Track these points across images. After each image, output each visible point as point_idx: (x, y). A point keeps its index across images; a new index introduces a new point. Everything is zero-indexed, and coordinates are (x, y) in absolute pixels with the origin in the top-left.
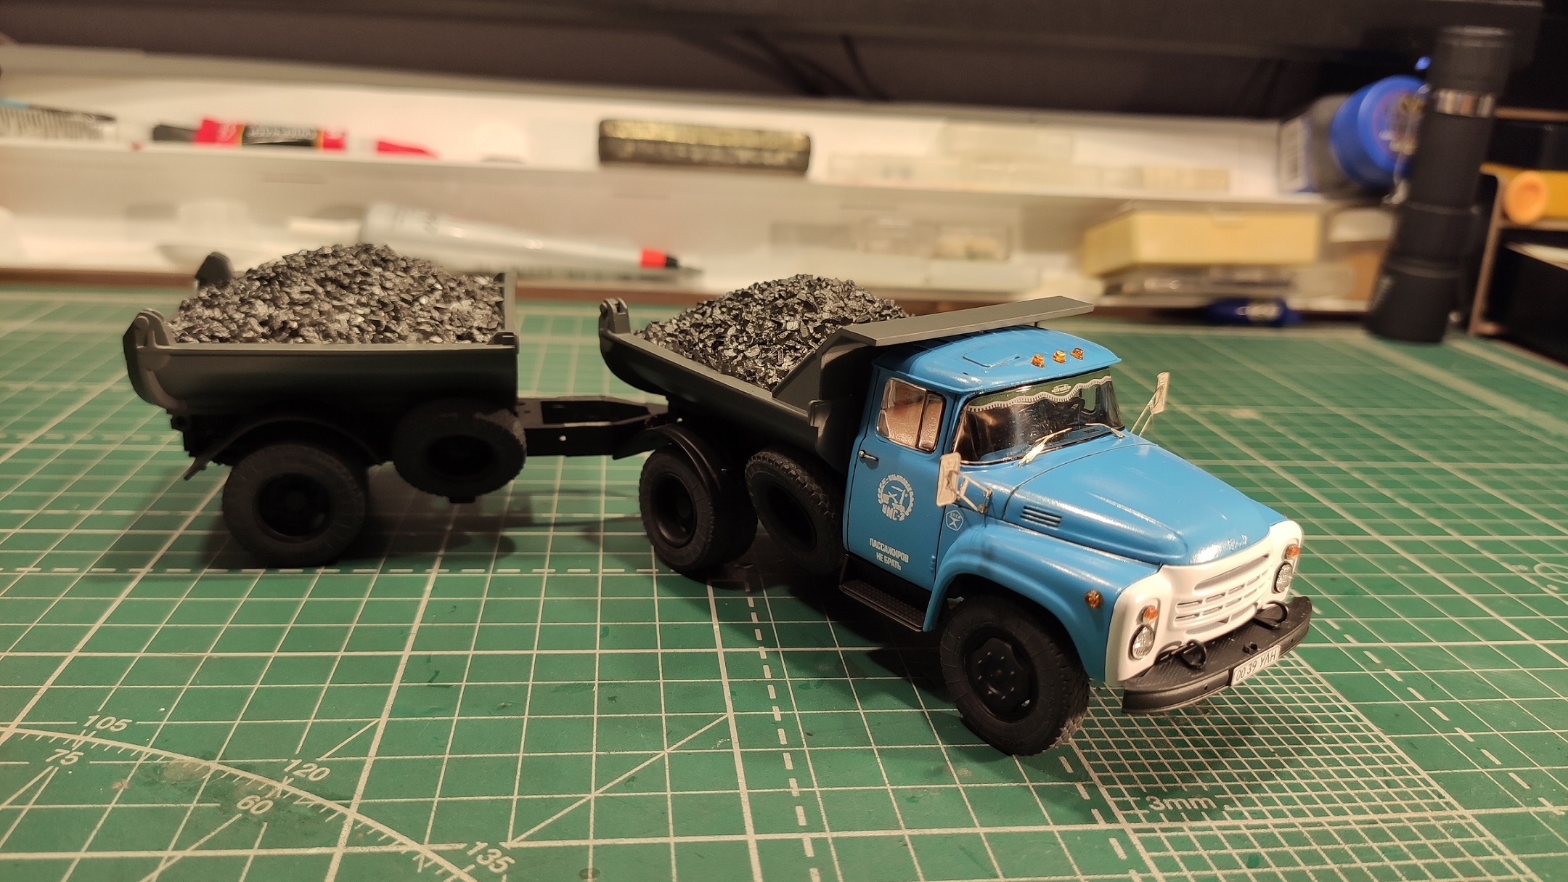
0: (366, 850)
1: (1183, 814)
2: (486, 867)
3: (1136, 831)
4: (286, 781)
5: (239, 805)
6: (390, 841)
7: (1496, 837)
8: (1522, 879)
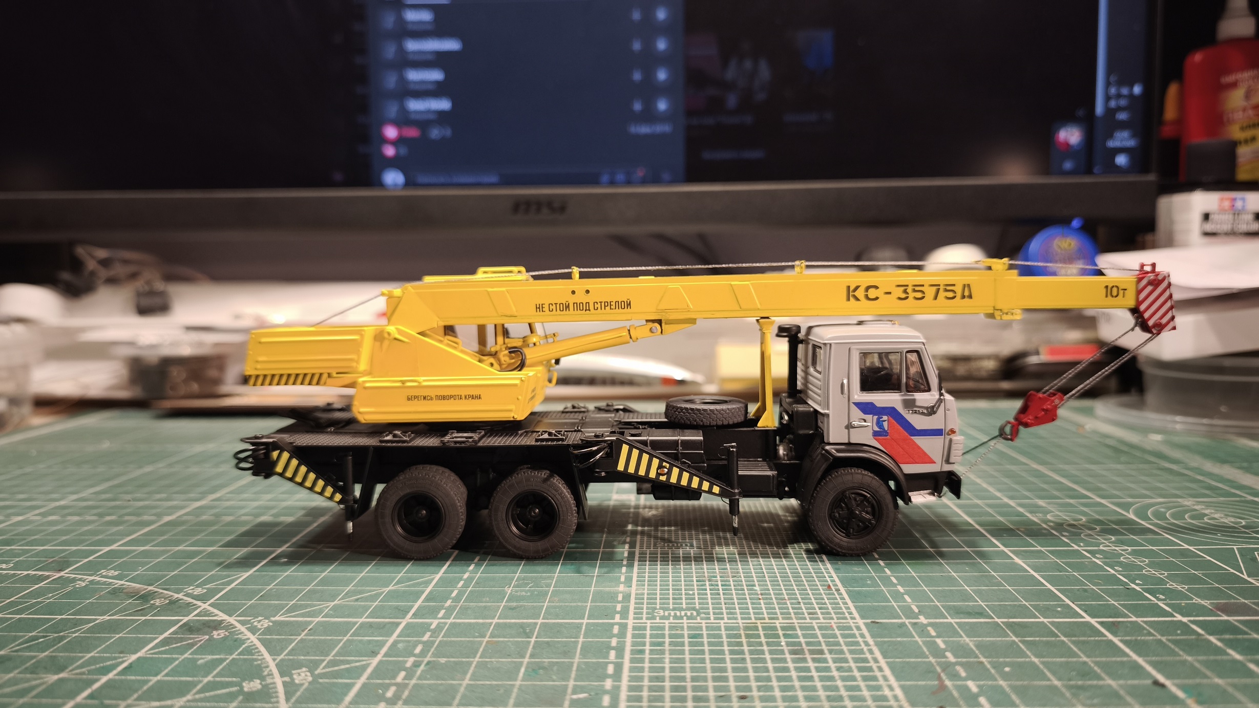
0: (201, 618)
1: (671, 618)
2: (257, 626)
3: (634, 623)
4: (182, 594)
5: (152, 602)
6: (216, 615)
7: (869, 631)
8: (865, 649)
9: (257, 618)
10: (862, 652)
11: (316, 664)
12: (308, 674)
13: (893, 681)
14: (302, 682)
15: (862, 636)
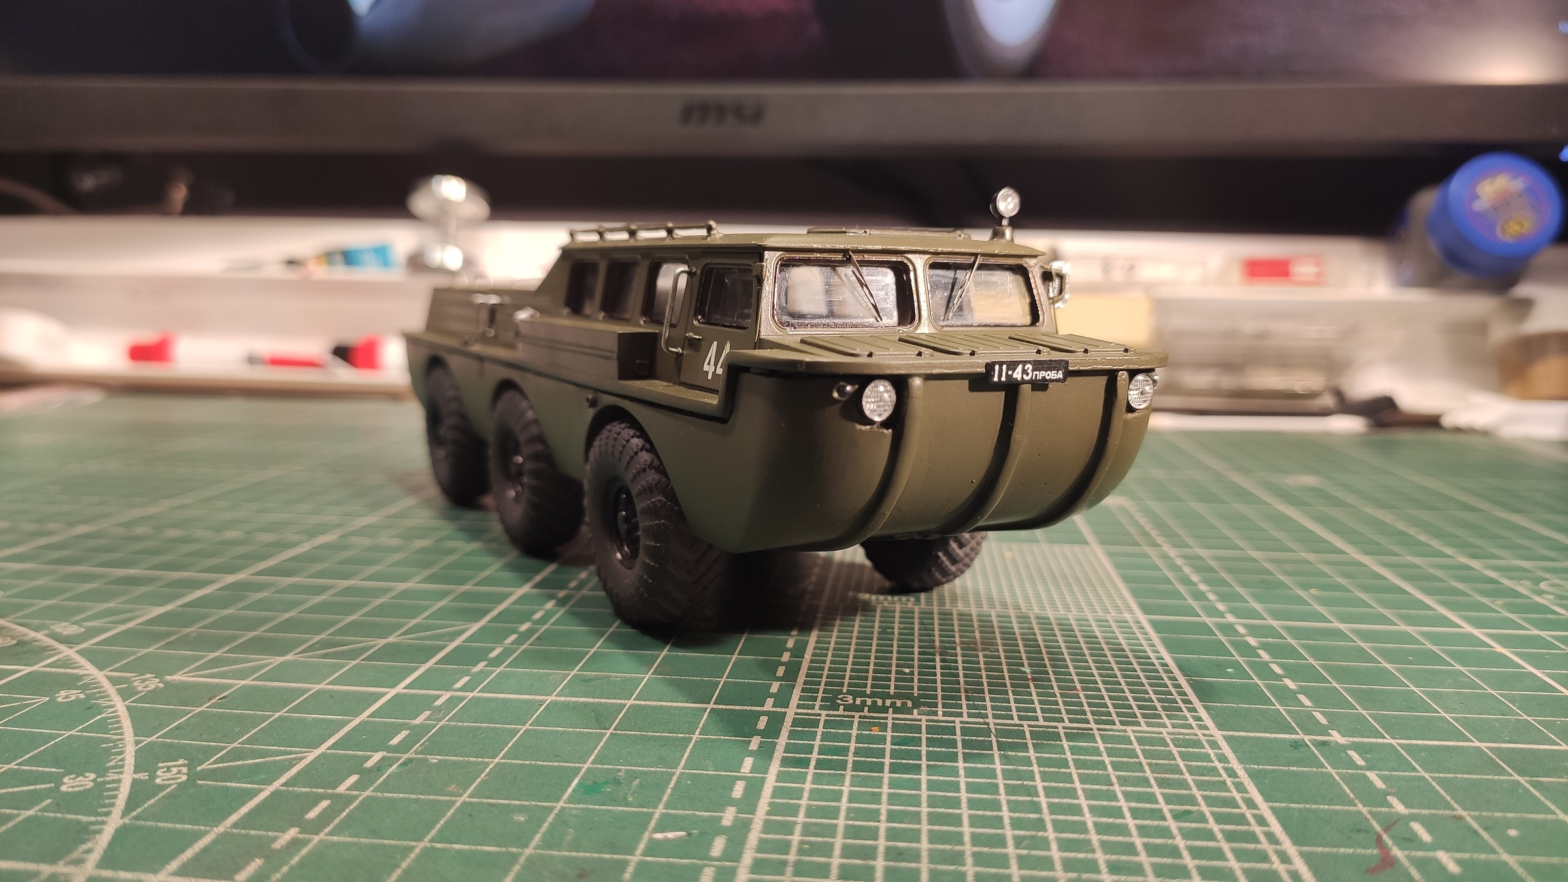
0: (54, 670)
1: (866, 708)
3: (796, 714)
6: (78, 667)
7: (1234, 751)
8: (1229, 781)
9: (143, 674)
10: (1222, 786)
11: (207, 753)
12: (185, 770)
13: (1288, 845)
14: (166, 782)
15: (1223, 759)
